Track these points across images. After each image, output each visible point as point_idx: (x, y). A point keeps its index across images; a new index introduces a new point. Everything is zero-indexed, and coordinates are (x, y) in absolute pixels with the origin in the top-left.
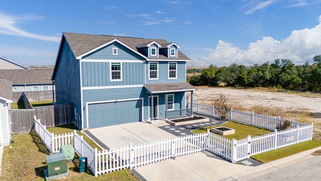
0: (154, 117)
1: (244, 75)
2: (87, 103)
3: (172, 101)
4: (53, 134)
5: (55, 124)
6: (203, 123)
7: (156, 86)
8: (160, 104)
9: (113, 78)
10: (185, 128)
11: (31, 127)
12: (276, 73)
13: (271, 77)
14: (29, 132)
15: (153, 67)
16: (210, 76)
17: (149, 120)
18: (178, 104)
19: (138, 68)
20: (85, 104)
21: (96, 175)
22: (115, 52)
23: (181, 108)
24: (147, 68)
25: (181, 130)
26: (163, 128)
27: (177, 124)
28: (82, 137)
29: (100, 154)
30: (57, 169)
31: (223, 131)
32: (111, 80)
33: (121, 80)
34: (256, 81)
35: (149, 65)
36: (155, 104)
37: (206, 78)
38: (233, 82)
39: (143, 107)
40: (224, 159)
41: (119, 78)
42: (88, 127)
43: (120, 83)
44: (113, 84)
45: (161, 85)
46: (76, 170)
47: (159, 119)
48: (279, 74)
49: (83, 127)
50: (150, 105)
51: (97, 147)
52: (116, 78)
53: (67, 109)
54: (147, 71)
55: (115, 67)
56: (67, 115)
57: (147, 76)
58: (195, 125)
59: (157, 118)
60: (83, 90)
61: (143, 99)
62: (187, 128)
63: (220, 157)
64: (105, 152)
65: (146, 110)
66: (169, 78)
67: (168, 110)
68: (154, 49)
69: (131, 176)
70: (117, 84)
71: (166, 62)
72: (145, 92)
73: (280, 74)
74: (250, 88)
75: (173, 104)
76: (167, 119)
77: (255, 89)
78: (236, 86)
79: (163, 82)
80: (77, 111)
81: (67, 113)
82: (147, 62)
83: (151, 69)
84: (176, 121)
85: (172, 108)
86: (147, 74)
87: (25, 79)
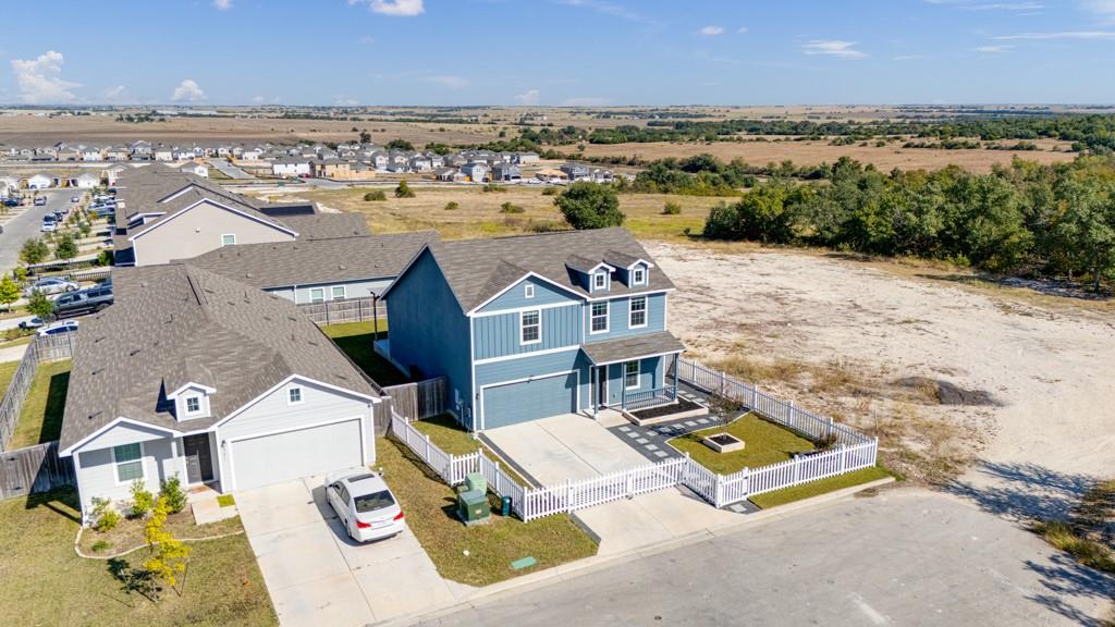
0: (601, 402)
1: (867, 215)
2: (482, 387)
3: (636, 370)
4: (451, 456)
5: (419, 415)
6: (694, 419)
7: (604, 345)
8: (611, 377)
9: (525, 339)
10: (656, 434)
11: (387, 425)
12: (958, 215)
13: (943, 227)
14: (383, 435)
15: (599, 309)
16: (765, 212)
17: (590, 411)
18: (649, 376)
19: (569, 315)
20: (478, 389)
21: (526, 521)
22: (530, 294)
23: (654, 387)
24: (587, 312)
25: (648, 437)
26: (615, 430)
27: (643, 423)
28: (497, 463)
29: (530, 494)
30: (478, 512)
31: (723, 444)
32: (523, 343)
33: (539, 341)
34: (903, 233)
35: (591, 306)
36: (603, 379)
37: (755, 219)
38: (833, 233)
39: (578, 387)
40: (707, 501)
41: (536, 337)
42: (483, 427)
43: (537, 347)
44: (526, 349)
45: (613, 344)
46: (497, 511)
47: (610, 408)
48: (966, 220)
49: (475, 429)
50: (593, 382)
51: (527, 485)
52: (531, 339)
53: (438, 389)
54: (587, 318)
55: (530, 319)
56: (438, 399)
57: (587, 327)
58: (678, 426)
59: (605, 405)
60: (476, 366)
61: (578, 371)
62: (660, 433)
63: (702, 496)
64: (538, 492)
65: (585, 391)
66: (631, 327)
67: (628, 388)
68: (602, 277)
69: (570, 524)
70: (532, 348)
71: (627, 298)
72: (582, 359)
73: (971, 221)
74: (879, 257)
75: (639, 376)
76: (624, 410)
77: (893, 263)
78: (841, 246)
79: (618, 335)
80: (461, 397)
81: (438, 394)
82: (587, 304)
83: (595, 313)
84: (642, 415)
85: (635, 384)
86: (587, 324)
87: (293, 272)
